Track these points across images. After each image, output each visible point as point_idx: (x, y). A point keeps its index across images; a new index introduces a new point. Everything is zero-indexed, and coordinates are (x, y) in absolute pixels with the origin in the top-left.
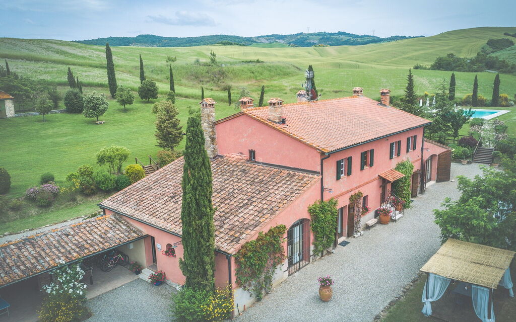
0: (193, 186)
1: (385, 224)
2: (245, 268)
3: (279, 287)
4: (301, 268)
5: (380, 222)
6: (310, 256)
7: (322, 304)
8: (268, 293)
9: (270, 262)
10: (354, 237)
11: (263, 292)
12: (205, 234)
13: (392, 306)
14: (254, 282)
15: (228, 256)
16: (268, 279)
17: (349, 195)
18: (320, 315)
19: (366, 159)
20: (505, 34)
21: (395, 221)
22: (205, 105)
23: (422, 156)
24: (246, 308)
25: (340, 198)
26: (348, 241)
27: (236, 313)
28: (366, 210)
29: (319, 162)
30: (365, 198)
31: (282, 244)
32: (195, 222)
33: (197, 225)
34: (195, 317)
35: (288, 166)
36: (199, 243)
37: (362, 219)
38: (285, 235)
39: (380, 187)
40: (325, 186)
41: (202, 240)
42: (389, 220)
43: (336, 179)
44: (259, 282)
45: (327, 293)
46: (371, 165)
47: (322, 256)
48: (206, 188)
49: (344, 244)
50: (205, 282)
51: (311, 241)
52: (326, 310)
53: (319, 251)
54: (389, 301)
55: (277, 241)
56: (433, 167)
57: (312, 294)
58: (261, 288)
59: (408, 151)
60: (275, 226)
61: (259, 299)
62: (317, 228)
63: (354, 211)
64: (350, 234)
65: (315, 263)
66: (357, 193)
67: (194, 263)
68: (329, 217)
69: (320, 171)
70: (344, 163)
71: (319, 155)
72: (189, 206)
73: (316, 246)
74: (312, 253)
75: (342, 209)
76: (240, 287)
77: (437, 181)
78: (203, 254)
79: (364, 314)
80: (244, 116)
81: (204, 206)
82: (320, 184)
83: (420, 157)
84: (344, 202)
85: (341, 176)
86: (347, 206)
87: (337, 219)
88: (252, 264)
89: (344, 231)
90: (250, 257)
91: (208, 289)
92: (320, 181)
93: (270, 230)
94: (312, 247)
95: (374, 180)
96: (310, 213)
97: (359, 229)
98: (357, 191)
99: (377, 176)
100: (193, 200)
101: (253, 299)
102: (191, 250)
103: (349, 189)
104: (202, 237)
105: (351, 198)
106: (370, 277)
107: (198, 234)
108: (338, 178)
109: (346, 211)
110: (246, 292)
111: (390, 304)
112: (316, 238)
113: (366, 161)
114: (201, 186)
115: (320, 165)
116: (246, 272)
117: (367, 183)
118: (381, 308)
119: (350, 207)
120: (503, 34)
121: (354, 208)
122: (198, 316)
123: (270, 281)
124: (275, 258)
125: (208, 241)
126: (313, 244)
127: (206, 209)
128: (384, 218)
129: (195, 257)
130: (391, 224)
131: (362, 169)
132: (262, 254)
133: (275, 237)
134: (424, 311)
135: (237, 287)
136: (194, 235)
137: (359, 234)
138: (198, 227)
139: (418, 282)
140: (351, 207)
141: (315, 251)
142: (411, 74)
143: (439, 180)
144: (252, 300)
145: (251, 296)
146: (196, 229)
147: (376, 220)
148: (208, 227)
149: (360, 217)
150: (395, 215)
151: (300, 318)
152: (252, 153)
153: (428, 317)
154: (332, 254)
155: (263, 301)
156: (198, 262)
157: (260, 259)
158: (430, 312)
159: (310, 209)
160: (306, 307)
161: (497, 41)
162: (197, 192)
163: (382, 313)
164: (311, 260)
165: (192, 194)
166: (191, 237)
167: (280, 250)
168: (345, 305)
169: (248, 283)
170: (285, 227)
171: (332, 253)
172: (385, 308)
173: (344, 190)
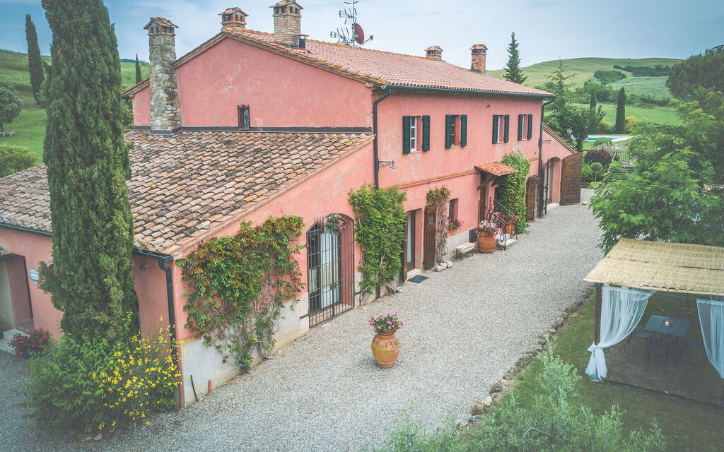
0: (67, 83)
1: (488, 253)
2: (207, 293)
3: (290, 349)
4: (338, 315)
5: (479, 250)
6: (355, 294)
7: (380, 372)
8: (265, 359)
9: (268, 292)
10: (436, 270)
11: (254, 355)
12: (101, 201)
13: (523, 367)
14: (232, 331)
15: (163, 261)
16: (265, 327)
17: (426, 189)
18: (373, 392)
19: (454, 132)
20: (615, 67)
21: (504, 248)
22: (155, 30)
23: (540, 154)
24: (213, 386)
25: (410, 189)
26: (425, 275)
27: (188, 397)
28: (455, 225)
29: (370, 108)
30: (454, 202)
31: (296, 256)
32: (76, 173)
33: (81, 180)
34: (78, 401)
35: (312, 125)
36: (87, 223)
37: (449, 240)
38: (303, 241)
39: (478, 190)
40: (382, 158)
41: (93, 215)
42: (495, 246)
43: (401, 152)
44: (244, 331)
45: (389, 348)
46: (463, 144)
47: (378, 297)
48: (104, 93)
49: (418, 279)
50: (102, 317)
51: (357, 265)
52: (388, 382)
53: (372, 284)
54: (515, 360)
55: (284, 246)
56: (554, 180)
57: (358, 357)
58: (249, 345)
59: (519, 139)
60: (280, 217)
61: (244, 369)
62: (367, 237)
63: (434, 221)
64: (428, 265)
65: (364, 308)
66: (439, 188)
67: (76, 272)
68: (390, 219)
69: (372, 126)
70: (415, 127)
71: (369, 92)
72: (58, 129)
73: (366, 275)
74: (357, 289)
75: (413, 213)
76: (197, 337)
77: (561, 204)
78: (98, 250)
79: (466, 386)
80: (228, 42)
81: (98, 134)
82: (372, 153)
83: (537, 156)
84: (415, 200)
85: (412, 150)
86: (423, 210)
87: (405, 227)
88: (224, 287)
89: (417, 257)
90: (218, 270)
91: (111, 333)
92: (371, 147)
93: (268, 222)
94: (358, 277)
95: (467, 173)
96: (353, 204)
97: (444, 258)
98: (439, 186)
99: (472, 167)
100: (68, 115)
101: (231, 368)
102: (69, 242)
103: (426, 178)
104: (95, 208)
105: (429, 196)
106: (471, 324)
107: (85, 202)
108: (406, 151)
109: (421, 220)
110: (212, 350)
111: (518, 364)
112: (366, 260)
113: (454, 136)
114: (89, 85)
115: (372, 115)
116: (211, 305)
117: (457, 176)
118: (501, 373)
119: (429, 211)
120: (613, 65)
121: (434, 214)
122: (86, 398)
123: (270, 333)
124: (279, 283)
125: (110, 220)
126: (360, 269)
127: (104, 140)
128: (486, 242)
129: (80, 260)
130: (497, 253)
131: (447, 146)
132: (248, 269)
133: (277, 236)
134: (590, 370)
135: (190, 337)
136: (72, 203)
137: (445, 265)
138: (82, 185)
139: (565, 328)
140: (430, 213)
141: (364, 284)
142: (514, 41)
143: (563, 202)
144: (229, 370)
145: (224, 362)
146: (79, 189)
147: (472, 245)
148: (108, 184)
149: (446, 235)
150: (505, 239)
151: (331, 400)
152: (243, 111)
153: (600, 383)
154: (397, 294)
155: (253, 373)
156: (86, 271)
157: (243, 279)
158: (603, 372)
159: (353, 197)
160: (344, 379)
161: (607, 74)
162: (79, 98)
163: (503, 380)
164: (357, 303)
165: (66, 102)
166: (66, 209)
167: (290, 268)
168: (425, 372)
169: (216, 331)
170: (299, 222)
171: (397, 292)
172: (509, 371)
173: (417, 178)
